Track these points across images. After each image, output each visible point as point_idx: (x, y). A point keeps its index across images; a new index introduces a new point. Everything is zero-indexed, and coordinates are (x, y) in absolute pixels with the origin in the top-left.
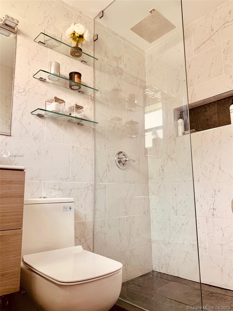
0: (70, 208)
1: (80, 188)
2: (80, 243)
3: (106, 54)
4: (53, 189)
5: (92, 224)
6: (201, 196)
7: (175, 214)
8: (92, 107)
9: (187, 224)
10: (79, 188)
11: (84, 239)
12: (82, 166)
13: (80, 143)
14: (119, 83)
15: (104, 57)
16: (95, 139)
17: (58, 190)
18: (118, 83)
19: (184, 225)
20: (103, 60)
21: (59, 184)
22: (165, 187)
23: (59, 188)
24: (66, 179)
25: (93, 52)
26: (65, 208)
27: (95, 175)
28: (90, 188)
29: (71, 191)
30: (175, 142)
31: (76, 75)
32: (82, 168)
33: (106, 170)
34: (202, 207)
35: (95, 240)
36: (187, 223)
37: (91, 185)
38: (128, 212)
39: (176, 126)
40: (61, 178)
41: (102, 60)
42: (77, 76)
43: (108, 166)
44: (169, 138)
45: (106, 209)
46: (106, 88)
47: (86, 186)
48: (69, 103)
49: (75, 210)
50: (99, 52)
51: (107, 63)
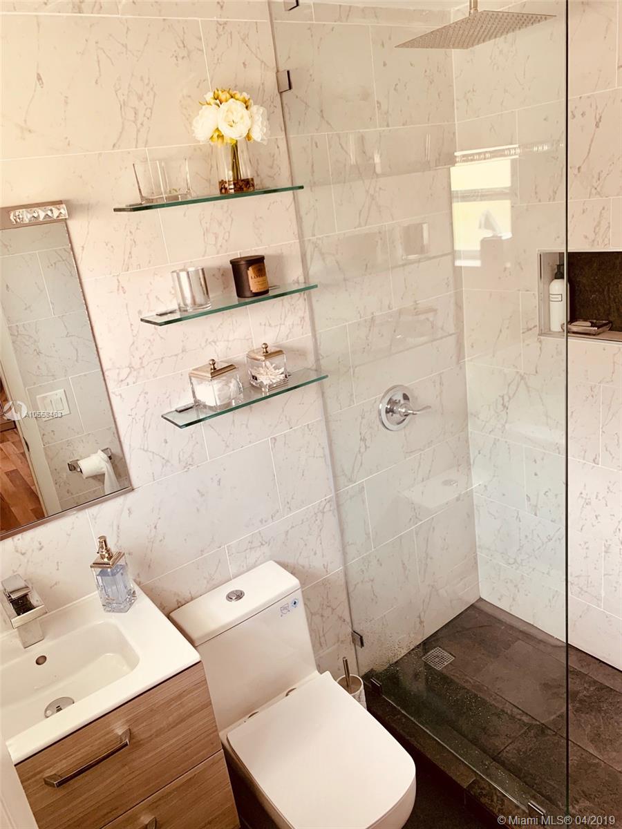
0: (295, 603)
1: (305, 520)
2: (322, 619)
3: (323, 117)
4: (249, 550)
5: (342, 576)
6: (597, 496)
7: (534, 513)
8: (305, 312)
10: (303, 520)
11: (330, 609)
12: (303, 472)
13: (289, 423)
14: (372, 192)
15: (317, 130)
16: (323, 393)
17: (260, 547)
18: (367, 192)
19: (552, 539)
20: (316, 144)
21: (260, 534)
22: (509, 448)
23: (260, 542)
24: (272, 518)
25: (284, 136)
26: (284, 608)
27: (335, 476)
28: (327, 509)
29: (287, 535)
30: (539, 348)
31: (250, 268)
32: (303, 475)
33: (360, 451)
34: (597, 518)
35: (352, 602)
36: (559, 541)
37: (329, 502)
38: (419, 514)
39: (546, 299)
40: (261, 521)
41: (314, 145)
42: (254, 272)
43: (364, 440)
44: (524, 330)
45: (368, 534)
46: (337, 233)
47: (318, 509)
48: (247, 338)
49: (303, 567)
50: (300, 122)
51: (330, 147)
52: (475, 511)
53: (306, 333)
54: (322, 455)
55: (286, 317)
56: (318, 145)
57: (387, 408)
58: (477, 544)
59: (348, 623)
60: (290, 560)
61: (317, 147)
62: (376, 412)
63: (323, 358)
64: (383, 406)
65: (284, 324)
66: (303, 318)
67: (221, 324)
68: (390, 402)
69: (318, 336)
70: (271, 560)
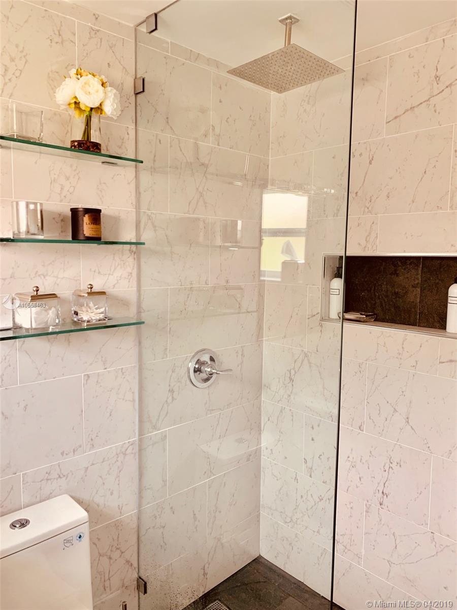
0: (80, 537)
1: (106, 459)
2: (110, 562)
3: (168, 122)
4: (46, 481)
5: (135, 519)
6: (361, 459)
7: (309, 475)
8: (133, 269)
9: (328, 501)
10: (104, 459)
11: (119, 551)
12: (111, 412)
13: (104, 364)
14: (201, 189)
15: (162, 131)
16: (140, 343)
17: (57, 479)
18: (197, 189)
19: (322, 499)
20: (160, 141)
21: (59, 466)
22: (292, 416)
23: (58, 474)
24: (74, 451)
25: (133, 126)
26: (67, 541)
27: (140, 421)
28: (129, 451)
29: (86, 471)
30: (320, 331)
31: (87, 216)
32: (110, 415)
33: (166, 401)
34: (360, 480)
35: (142, 546)
36: (329, 499)
37: (132, 445)
38: (213, 469)
39: (327, 293)
40: (62, 454)
41: (158, 141)
42: (89, 219)
43: (171, 391)
44: (310, 317)
45: (164, 481)
46: (169, 213)
47: (121, 450)
48: (75, 279)
49: (98, 505)
50: (148, 120)
51: (171, 146)
52: (262, 473)
53: (132, 287)
54: (132, 400)
55: (115, 269)
56: (161, 142)
57: (195, 367)
58: (261, 503)
59: (135, 568)
60: (85, 496)
61: (160, 143)
62: (186, 369)
63: (144, 311)
64: (192, 365)
65: (112, 275)
66: (131, 273)
67: (53, 261)
68: (198, 362)
69: (142, 292)
70: (67, 494)
